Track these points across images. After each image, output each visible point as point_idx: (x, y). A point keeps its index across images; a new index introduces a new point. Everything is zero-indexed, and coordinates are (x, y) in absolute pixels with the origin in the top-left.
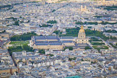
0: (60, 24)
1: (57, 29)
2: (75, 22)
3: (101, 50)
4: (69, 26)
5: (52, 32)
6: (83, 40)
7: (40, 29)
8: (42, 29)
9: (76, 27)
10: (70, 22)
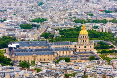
0: (51, 23)
1: (47, 30)
2: (74, 19)
3: (112, 60)
4: (64, 26)
5: (39, 36)
6: (85, 47)
7: (21, 31)
8: (24, 31)
9: (74, 27)
10: (66, 20)
